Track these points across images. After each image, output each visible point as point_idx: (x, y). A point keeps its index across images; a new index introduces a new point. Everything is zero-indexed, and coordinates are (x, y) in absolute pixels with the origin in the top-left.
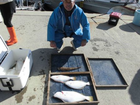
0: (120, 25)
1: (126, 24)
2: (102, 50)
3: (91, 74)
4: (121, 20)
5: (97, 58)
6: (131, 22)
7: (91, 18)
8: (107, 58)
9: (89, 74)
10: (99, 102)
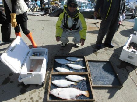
0: (121, 31)
1: (126, 29)
2: (101, 53)
3: (88, 75)
4: (123, 26)
5: (96, 60)
6: (132, 28)
7: (94, 23)
8: (106, 60)
9: (87, 75)
10: (94, 101)
